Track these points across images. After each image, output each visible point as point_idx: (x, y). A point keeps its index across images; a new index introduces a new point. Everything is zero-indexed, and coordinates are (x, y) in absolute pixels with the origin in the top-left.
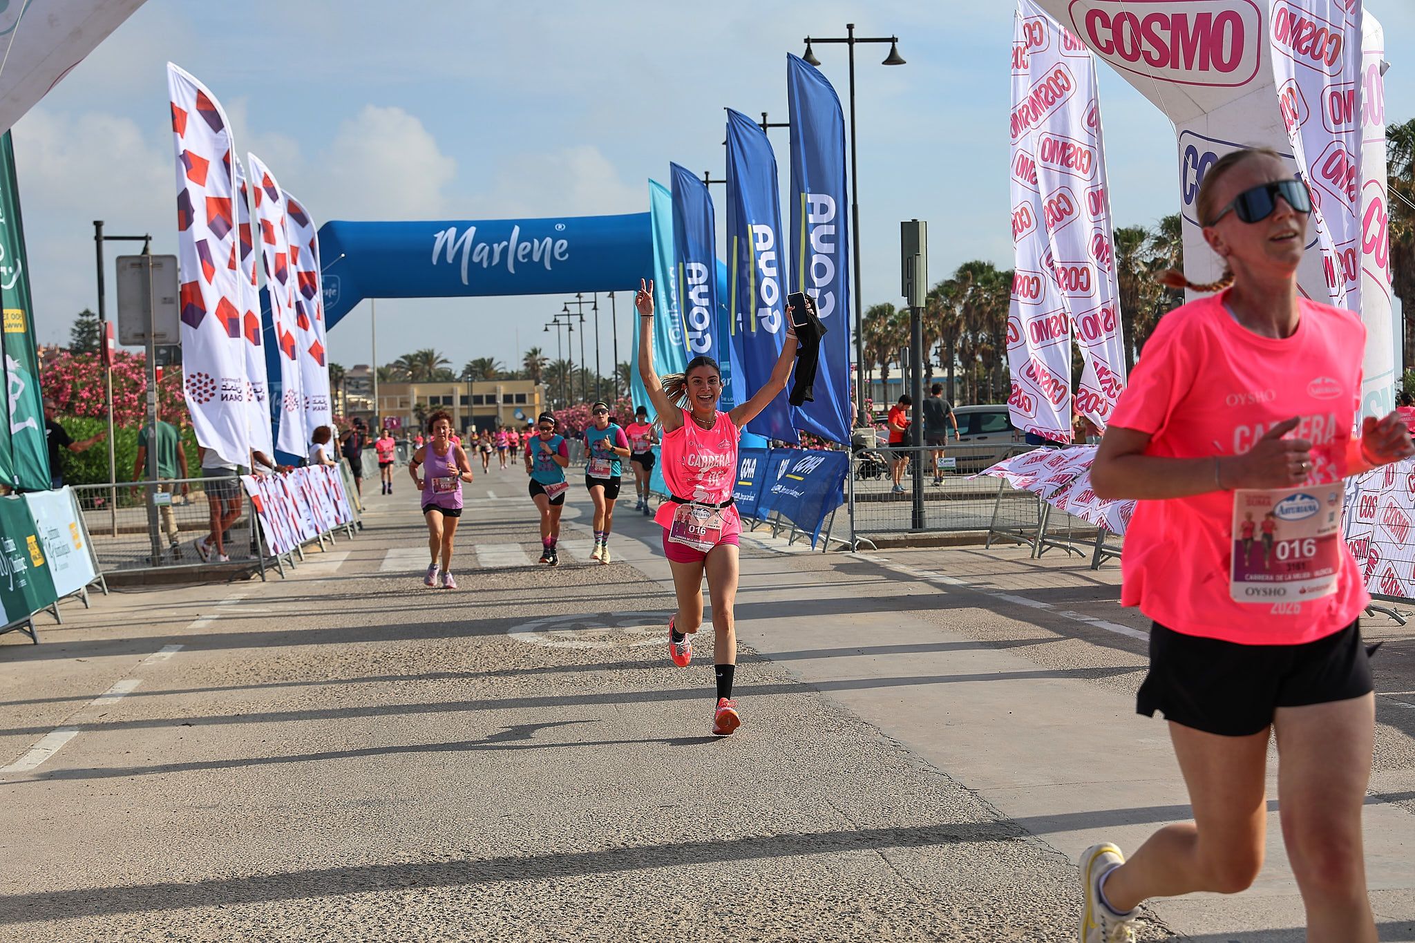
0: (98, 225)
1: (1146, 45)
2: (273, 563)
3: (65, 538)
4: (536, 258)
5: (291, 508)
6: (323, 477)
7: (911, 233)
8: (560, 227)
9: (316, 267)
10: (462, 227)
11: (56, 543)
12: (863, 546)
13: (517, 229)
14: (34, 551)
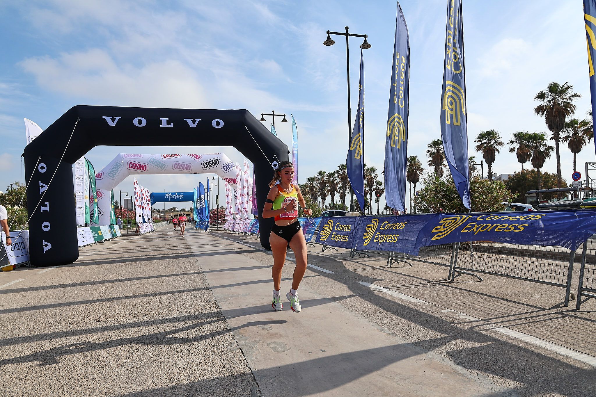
0: (120, 191)
1: (229, 181)
2: (142, 234)
3: (117, 230)
4: (179, 197)
5: (145, 228)
6: (149, 225)
7: (217, 196)
8: (182, 193)
9: (150, 199)
10: (169, 193)
11: (117, 231)
12: (210, 231)
13: (176, 194)
14: (115, 231)
